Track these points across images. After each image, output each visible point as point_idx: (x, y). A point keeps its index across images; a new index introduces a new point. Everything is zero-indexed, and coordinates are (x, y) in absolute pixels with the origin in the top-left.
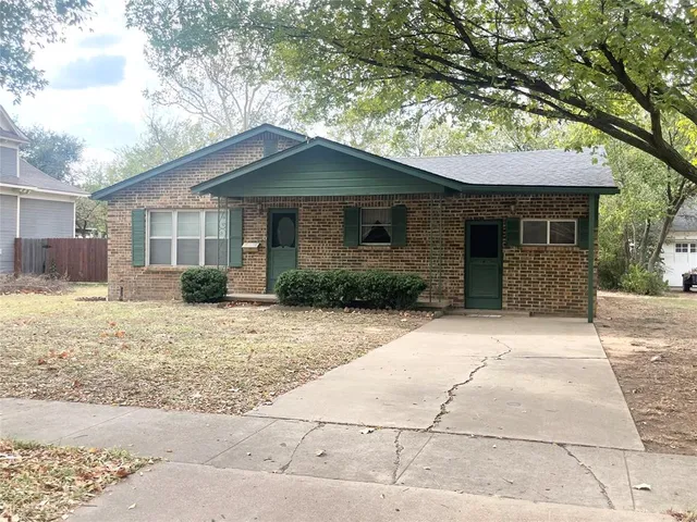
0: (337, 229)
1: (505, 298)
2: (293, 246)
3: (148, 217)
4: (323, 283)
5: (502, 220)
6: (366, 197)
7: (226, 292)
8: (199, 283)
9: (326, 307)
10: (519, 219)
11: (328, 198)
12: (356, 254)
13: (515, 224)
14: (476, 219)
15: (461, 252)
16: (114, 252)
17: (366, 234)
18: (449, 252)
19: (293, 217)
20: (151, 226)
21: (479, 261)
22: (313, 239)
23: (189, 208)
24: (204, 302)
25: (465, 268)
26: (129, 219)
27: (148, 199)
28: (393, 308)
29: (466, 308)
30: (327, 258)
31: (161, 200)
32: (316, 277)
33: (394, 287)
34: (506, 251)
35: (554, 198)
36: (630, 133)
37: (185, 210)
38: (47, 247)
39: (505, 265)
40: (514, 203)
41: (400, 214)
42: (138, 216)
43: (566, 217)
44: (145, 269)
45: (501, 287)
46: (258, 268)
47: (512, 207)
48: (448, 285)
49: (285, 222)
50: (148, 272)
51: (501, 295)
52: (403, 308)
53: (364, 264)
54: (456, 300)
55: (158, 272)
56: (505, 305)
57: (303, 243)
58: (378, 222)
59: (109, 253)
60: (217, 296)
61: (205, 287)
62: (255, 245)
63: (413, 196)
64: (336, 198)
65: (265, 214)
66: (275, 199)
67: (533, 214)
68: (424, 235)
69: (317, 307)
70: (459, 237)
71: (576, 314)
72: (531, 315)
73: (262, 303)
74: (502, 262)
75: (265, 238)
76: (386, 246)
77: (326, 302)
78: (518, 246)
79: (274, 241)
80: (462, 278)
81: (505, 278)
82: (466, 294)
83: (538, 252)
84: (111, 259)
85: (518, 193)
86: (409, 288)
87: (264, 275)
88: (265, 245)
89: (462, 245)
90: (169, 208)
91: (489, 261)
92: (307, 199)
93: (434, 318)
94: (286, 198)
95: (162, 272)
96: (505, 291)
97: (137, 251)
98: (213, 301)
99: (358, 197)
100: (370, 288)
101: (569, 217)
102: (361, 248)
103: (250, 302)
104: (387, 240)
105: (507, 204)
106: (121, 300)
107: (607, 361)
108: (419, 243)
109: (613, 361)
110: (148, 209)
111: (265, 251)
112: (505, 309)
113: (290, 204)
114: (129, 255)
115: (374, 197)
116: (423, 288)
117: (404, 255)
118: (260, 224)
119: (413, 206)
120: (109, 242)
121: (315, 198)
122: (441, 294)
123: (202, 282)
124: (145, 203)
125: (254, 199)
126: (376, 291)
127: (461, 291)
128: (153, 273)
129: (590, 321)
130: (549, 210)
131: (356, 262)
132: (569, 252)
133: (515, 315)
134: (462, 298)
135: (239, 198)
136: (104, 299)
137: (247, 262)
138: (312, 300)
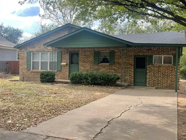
0: (91, 59)
1: (148, 83)
2: (77, 64)
3: (32, 54)
4: (85, 77)
5: (147, 56)
6: (101, 48)
7: (55, 79)
8: (45, 76)
9: (85, 85)
10: (153, 55)
11: (89, 48)
12: (98, 67)
13: (151, 57)
14: (138, 55)
15: (133, 67)
16: (21, 65)
17: (101, 60)
18: (129, 67)
19: (77, 54)
20: (33, 57)
21: (139, 70)
22: (84, 62)
23: (44, 51)
24: (47, 82)
25: (134, 72)
26: (26, 55)
27: (32, 48)
28: (108, 86)
29: (134, 86)
30: (88, 68)
31: (36, 48)
32: (83, 75)
33: (108, 78)
34: (148, 66)
35: (165, 48)
36: (184, 22)
37: (43, 52)
38: (7, 63)
39: (148, 71)
40: (151, 50)
41: (112, 53)
42: (29, 54)
43: (169, 55)
44: (31, 71)
45: (146, 79)
46: (66, 71)
47: (150, 51)
48: (128, 78)
49: (75, 56)
50: (32, 72)
51: (146, 81)
52: (111, 85)
53: (100, 70)
54: (131, 83)
55: (35, 72)
56: (147, 85)
57: (80, 63)
58: (105, 56)
59: (20, 66)
60: (51, 80)
61: (47, 77)
62: (65, 64)
63: (117, 47)
64: (91, 48)
65: (68, 53)
66: (72, 48)
67: (157, 54)
68: (120, 61)
69: (83, 85)
70: (132, 61)
71: (171, 88)
72: (156, 88)
73: (66, 83)
74: (147, 70)
75: (68, 61)
76: (108, 64)
77: (86, 83)
78: (152, 64)
79: (71, 62)
80: (133, 75)
81: (148, 76)
82: (134, 81)
83: (159, 67)
84: (20, 68)
85: (152, 46)
86: (113, 79)
87: (68, 73)
88: (68, 63)
89: (133, 64)
90: (38, 51)
91: (142, 70)
92: (82, 48)
93: (121, 89)
94: (75, 48)
95: (36, 72)
96: (148, 80)
97: (28, 65)
98: (50, 82)
99: (98, 48)
100: (100, 78)
101: (170, 55)
102: (99, 65)
103: (62, 82)
104: (108, 62)
105: (149, 50)
106: (23, 81)
107: (177, 108)
108: (119, 63)
109: (179, 108)
110: (32, 51)
111: (68, 65)
112: (147, 86)
113: (76, 50)
114: (26, 67)
115: (104, 48)
116: (118, 79)
117: (113, 67)
118: (67, 57)
119: (117, 51)
120: (20, 62)
121: (84, 48)
122: (125, 81)
123: (46, 76)
124: (31, 50)
125: (65, 48)
126: (102, 79)
127: (133, 80)
128: (33, 72)
129: (176, 91)
130: (163, 52)
131: (98, 70)
132: (169, 67)
133: (151, 89)
134: (133, 82)
135: (60, 48)
136: (18, 81)
137: (63, 69)
138: (81, 82)
